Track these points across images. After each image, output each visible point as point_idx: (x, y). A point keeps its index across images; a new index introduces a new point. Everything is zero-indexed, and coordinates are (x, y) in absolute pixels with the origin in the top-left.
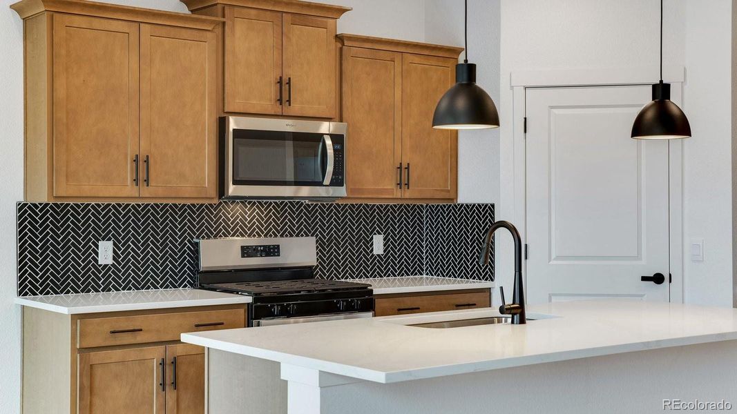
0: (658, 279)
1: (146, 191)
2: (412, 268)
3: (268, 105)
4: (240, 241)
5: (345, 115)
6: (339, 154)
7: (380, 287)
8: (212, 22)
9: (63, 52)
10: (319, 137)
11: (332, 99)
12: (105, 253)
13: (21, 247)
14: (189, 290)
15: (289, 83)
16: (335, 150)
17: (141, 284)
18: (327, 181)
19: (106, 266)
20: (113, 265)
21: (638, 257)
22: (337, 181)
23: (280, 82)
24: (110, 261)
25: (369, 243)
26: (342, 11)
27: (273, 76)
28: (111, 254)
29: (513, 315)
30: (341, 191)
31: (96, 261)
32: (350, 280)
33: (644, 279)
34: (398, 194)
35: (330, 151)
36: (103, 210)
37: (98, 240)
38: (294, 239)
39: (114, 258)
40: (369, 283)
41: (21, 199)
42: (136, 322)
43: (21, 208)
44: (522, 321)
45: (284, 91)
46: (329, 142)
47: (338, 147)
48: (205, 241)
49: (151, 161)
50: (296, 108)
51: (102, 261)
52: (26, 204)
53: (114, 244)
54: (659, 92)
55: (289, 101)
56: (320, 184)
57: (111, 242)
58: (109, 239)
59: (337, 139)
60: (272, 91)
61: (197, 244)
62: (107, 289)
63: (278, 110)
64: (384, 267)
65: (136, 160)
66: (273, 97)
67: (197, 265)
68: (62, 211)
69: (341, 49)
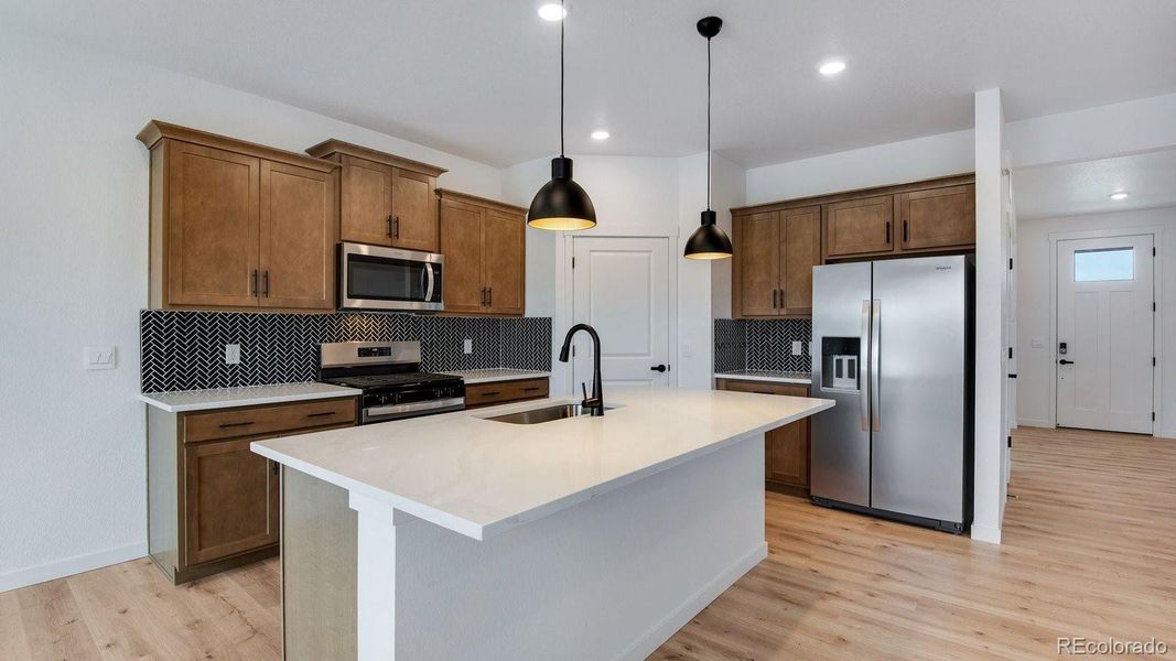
0: (661, 368)
1: (265, 302)
2: (493, 363)
3: (379, 236)
4: (358, 344)
5: (443, 250)
6: (437, 278)
7: (471, 378)
8: (330, 165)
9: (180, 175)
10: (422, 265)
11: (433, 238)
12: (233, 354)
13: (144, 350)
14: (312, 383)
15: (397, 222)
16: (435, 275)
17: (268, 379)
18: (428, 298)
19: (233, 365)
20: (240, 364)
21: (649, 354)
22: (436, 298)
23: (390, 220)
24: (237, 361)
25: (461, 345)
26: (443, 171)
27: (384, 215)
28: (238, 355)
29: (593, 408)
30: (441, 306)
31: (224, 362)
32: (447, 373)
33: (653, 369)
34: (483, 310)
35: (431, 277)
36: (230, 318)
37: (226, 344)
38: (404, 342)
39: (241, 359)
40: (461, 375)
41: (146, 308)
42: (249, 416)
43: (145, 315)
44: (601, 413)
45: (393, 229)
46: (430, 269)
47: (437, 273)
48: (327, 344)
49: (271, 276)
50: (403, 241)
51: (229, 361)
52: (149, 313)
53: (242, 346)
54: (707, 218)
55: (397, 235)
56: (423, 300)
57: (239, 345)
58: (237, 343)
59: (436, 267)
60: (383, 227)
61: (320, 347)
62: (234, 384)
63: (389, 242)
64: (472, 363)
65: (255, 275)
66: (384, 231)
67: (320, 363)
68: (188, 318)
69: (440, 201)
